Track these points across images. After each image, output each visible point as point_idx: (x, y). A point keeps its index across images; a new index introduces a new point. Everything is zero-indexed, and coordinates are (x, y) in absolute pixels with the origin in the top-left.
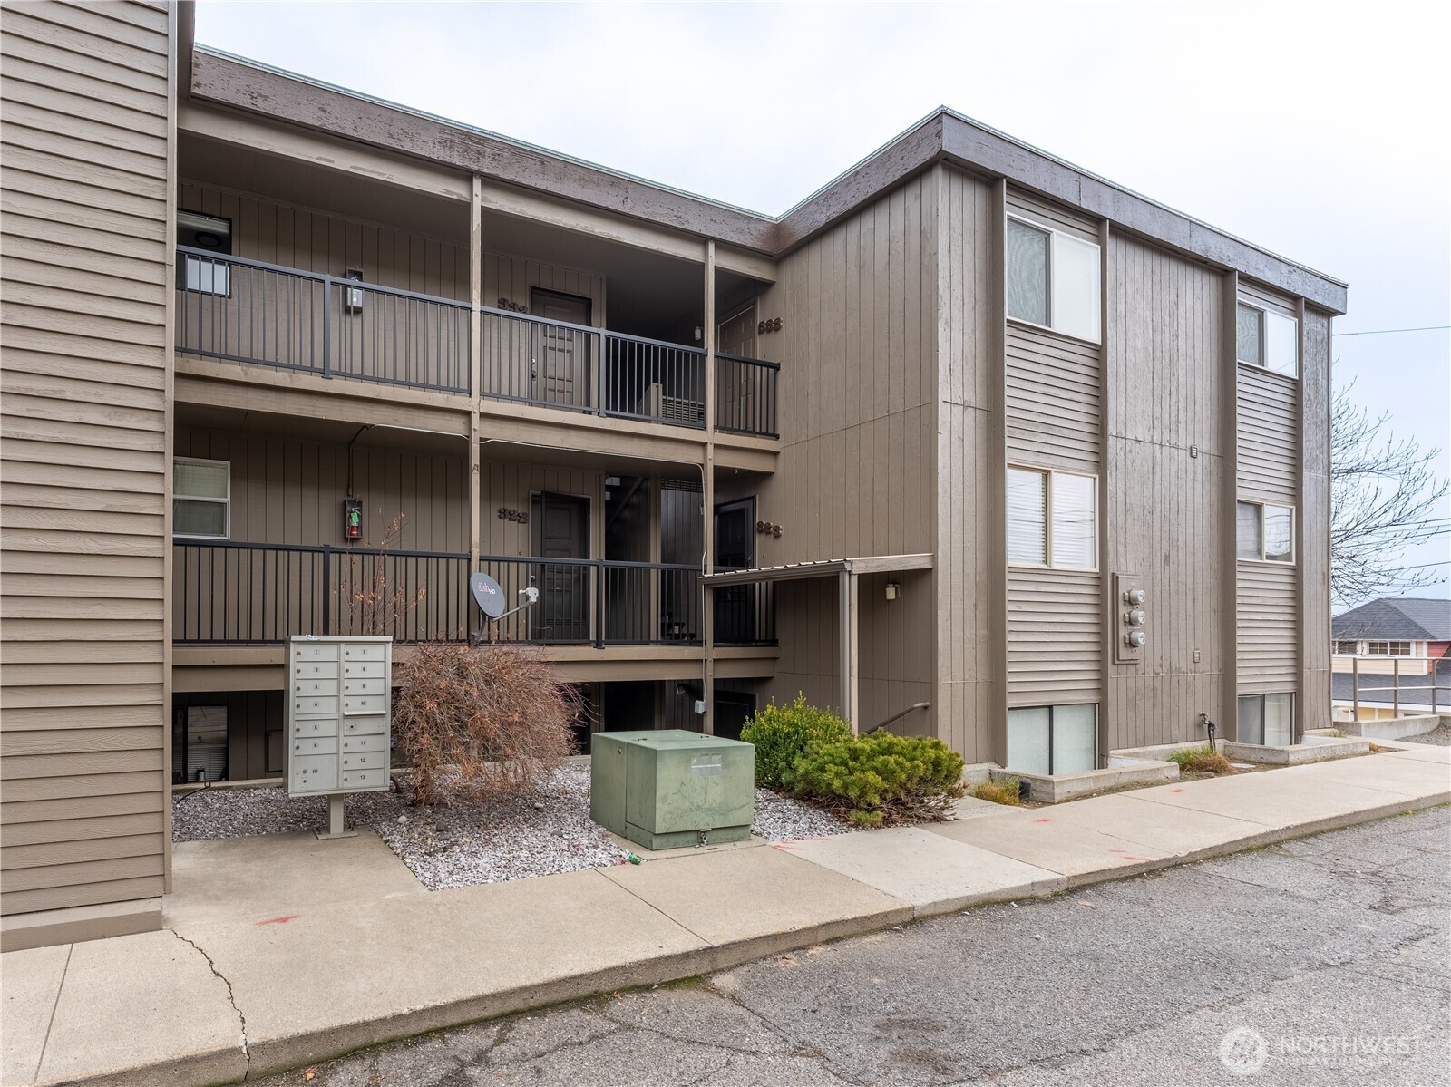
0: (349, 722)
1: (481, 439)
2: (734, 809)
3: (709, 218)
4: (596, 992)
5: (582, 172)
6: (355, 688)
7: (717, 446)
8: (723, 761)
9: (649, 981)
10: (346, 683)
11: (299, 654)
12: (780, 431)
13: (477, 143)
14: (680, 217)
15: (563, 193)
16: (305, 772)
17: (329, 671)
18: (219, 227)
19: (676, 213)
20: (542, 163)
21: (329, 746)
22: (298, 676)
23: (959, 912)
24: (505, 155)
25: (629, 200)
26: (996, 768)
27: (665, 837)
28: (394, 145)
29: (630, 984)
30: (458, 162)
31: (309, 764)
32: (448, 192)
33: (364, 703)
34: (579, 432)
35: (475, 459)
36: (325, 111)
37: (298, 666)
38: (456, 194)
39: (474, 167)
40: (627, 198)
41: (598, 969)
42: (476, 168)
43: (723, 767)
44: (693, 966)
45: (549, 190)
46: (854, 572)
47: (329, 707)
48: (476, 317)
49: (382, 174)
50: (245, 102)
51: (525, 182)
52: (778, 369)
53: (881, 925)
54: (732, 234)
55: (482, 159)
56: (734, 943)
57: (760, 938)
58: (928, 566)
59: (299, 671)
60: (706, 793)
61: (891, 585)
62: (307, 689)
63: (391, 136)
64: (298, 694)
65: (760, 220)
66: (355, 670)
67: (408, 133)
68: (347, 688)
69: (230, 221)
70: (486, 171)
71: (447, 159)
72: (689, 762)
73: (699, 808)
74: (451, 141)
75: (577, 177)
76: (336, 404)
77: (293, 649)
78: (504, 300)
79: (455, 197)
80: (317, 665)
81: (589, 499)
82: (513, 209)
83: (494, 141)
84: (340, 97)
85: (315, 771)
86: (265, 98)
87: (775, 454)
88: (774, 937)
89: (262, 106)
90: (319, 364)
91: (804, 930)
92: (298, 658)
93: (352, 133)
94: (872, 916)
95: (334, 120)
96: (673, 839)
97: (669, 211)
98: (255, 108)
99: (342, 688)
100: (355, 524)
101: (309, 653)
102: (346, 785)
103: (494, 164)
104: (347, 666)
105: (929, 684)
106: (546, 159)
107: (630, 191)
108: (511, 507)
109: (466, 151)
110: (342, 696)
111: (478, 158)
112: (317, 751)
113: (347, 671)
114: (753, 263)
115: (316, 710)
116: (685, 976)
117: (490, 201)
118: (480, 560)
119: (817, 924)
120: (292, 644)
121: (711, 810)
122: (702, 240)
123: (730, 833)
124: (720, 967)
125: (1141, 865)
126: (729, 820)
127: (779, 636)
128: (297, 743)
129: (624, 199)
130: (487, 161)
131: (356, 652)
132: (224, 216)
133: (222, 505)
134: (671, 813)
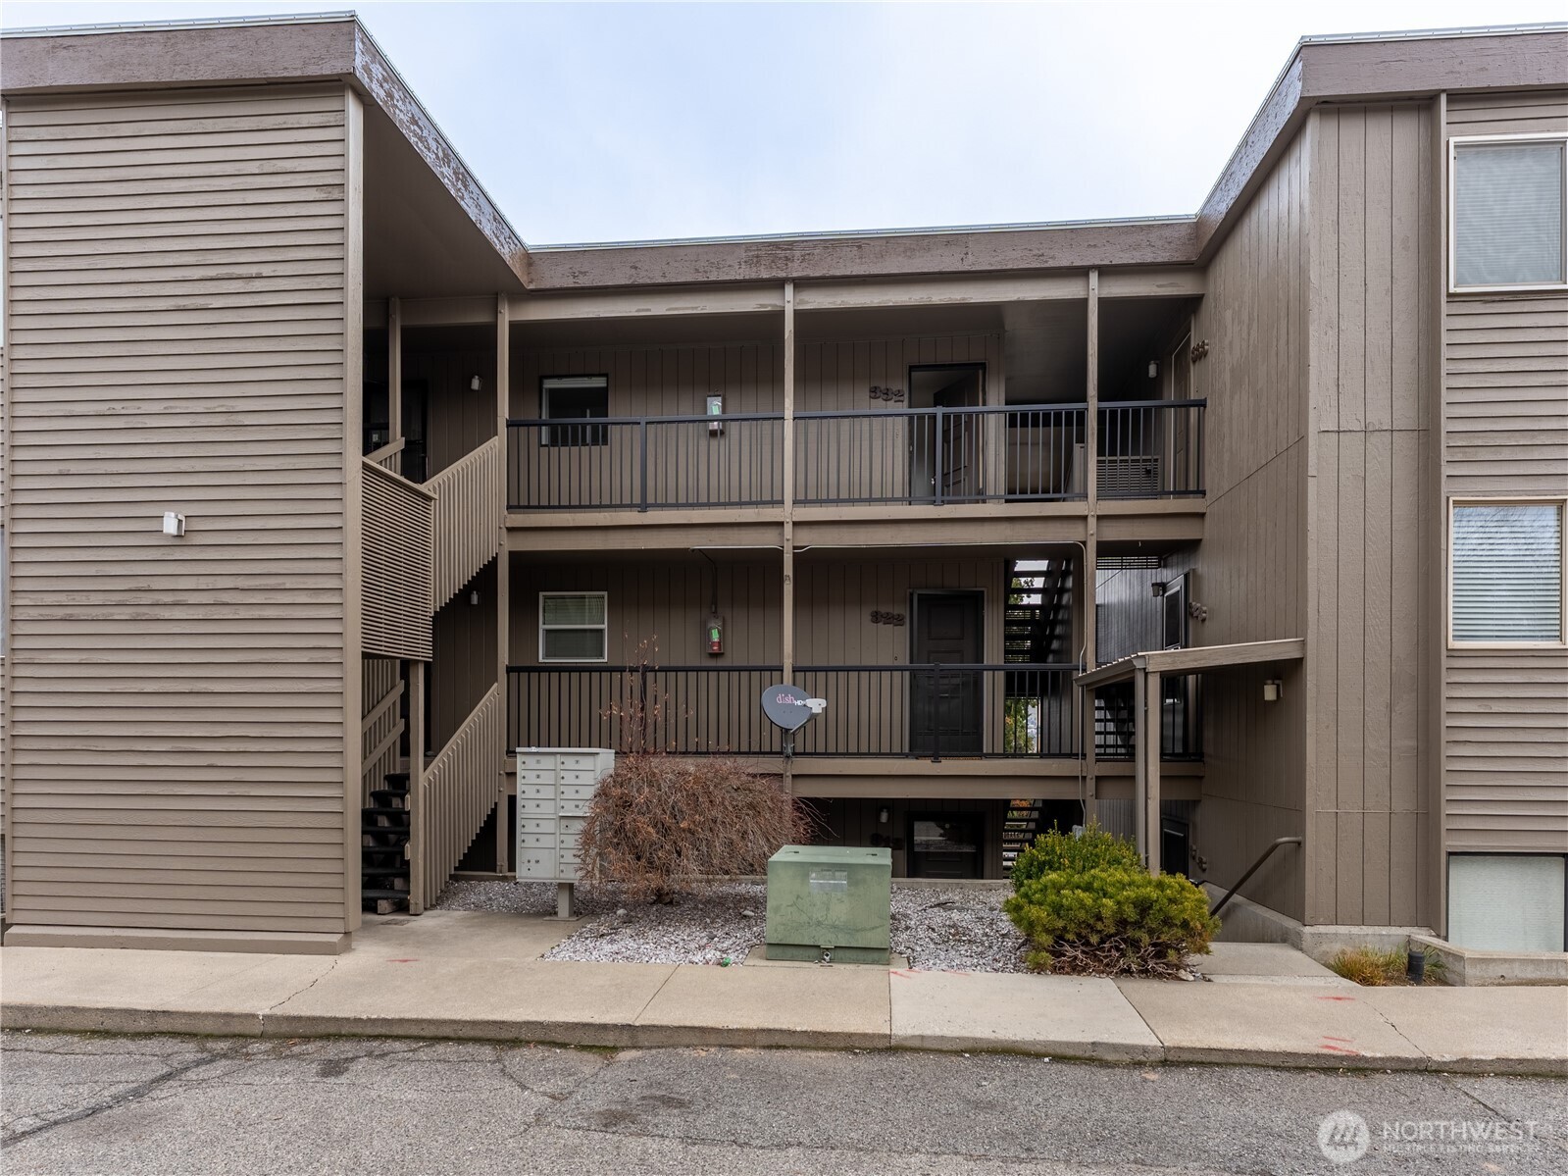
0: (564, 822)
1: (795, 548)
2: (864, 930)
3: (1086, 244)
4: (516, 1038)
5: (908, 242)
6: (570, 793)
7: (1100, 518)
8: (849, 878)
9: (567, 1041)
10: (562, 789)
11: (524, 763)
12: (1208, 485)
13: (786, 250)
14: (1043, 255)
15: (885, 271)
16: (529, 861)
17: (547, 778)
18: (599, 383)
19: (1036, 252)
20: (860, 247)
21: (546, 841)
22: (523, 781)
23: (959, 1053)
24: (816, 251)
25: (970, 255)
26: (1423, 936)
27: (781, 948)
28: (701, 279)
29: (548, 1039)
30: (765, 275)
31: (532, 855)
32: (762, 306)
33: (577, 806)
34: (912, 525)
35: (788, 569)
36: (636, 268)
37: (524, 773)
38: (770, 305)
39: (782, 274)
40: (967, 254)
41: (519, 1020)
42: (784, 275)
43: (850, 884)
44: (611, 1038)
45: (867, 273)
46: (1150, 669)
47: (548, 808)
48: (789, 425)
49: (696, 308)
50: (569, 283)
51: (838, 273)
52: (1205, 406)
53: (842, 1045)
54: (1121, 255)
55: (790, 264)
56: (654, 1026)
57: (685, 1027)
58: (1296, 655)
59: (524, 777)
60: (828, 909)
61: (1270, 682)
62: (531, 793)
63: (697, 271)
64: (523, 796)
65: (1168, 225)
66: (570, 778)
67: (713, 263)
68: (563, 793)
69: (605, 375)
70: (795, 275)
71: (754, 276)
72: (806, 876)
73: (819, 923)
74: (757, 257)
75: (902, 249)
76: (654, 533)
77: (519, 759)
78: (876, 388)
79: (769, 309)
80: (577, 773)
81: (983, 592)
82: (834, 303)
83: (803, 241)
84: (650, 251)
85: (537, 862)
86: (584, 273)
87: (1202, 516)
88: (703, 1030)
89: (584, 282)
90: (637, 500)
91: (737, 1030)
92: (523, 767)
93: (664, 281)
94: (830, 1034)
95: (644, 273)
96: (790, 951)
97: (1027, 253)
98: (577, 285)
99: (559, 792)
100: (716, 640)
101: (531, 761)
102: (562, 875)
103: (805, 264)
104: (563, 774)
105: (1294, 813)
106: (863, 241)
107: (970, 244)
108: (883, 609)
109: (773, 261)
110: (558, 800)
111: (787, 265)
112: (538, 845)
113: (563, 778)
114: (1162, 280)
115: (538, 810)
116: (604, 1044)
117: (808, 302)
118: (793, 671)
119: (755, 1027)
120: (518, 756)
121: (834, 927)
122: (1081, 272)
123: (861, 955)
124: (640, 1044)
125: (1334, 1057)
126: (857, 940)
127: (1209, 749)
128: (523, 837)
129: (962, 256)
130: (796, 264)
131: (570, 762)
132: (602, 372)
133: (601, 631)
134: (784, 925)
